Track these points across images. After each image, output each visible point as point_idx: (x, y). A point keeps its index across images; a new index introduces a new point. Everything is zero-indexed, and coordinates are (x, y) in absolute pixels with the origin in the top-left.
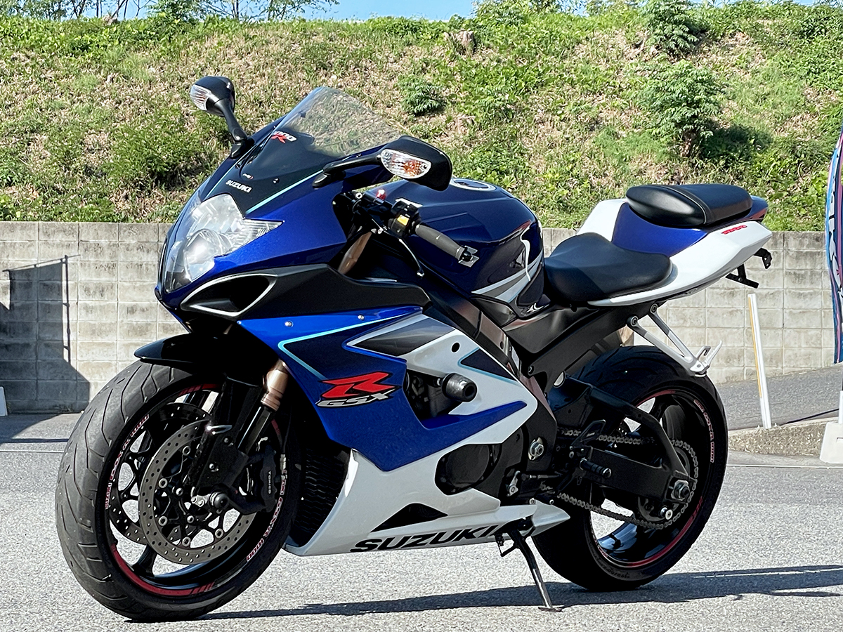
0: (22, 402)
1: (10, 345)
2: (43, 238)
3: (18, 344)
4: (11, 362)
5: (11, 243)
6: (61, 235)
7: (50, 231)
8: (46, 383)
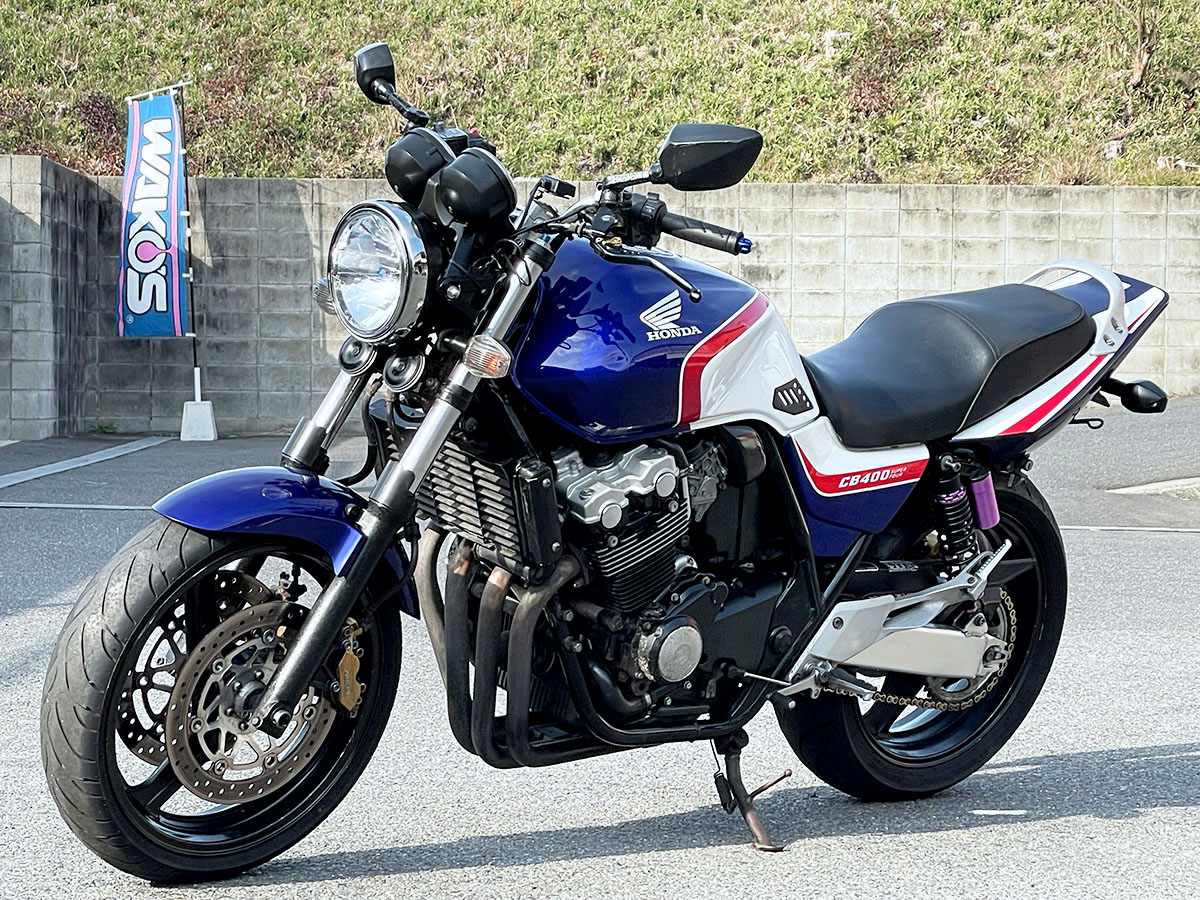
0: (238, 420)
1: (222, 345)
2: (264, 200)
3: (232, 343)
4: (224, 368)
5: (222, 207)
6: (288, 197)
7: (273, 192)
8: (270, 395)
